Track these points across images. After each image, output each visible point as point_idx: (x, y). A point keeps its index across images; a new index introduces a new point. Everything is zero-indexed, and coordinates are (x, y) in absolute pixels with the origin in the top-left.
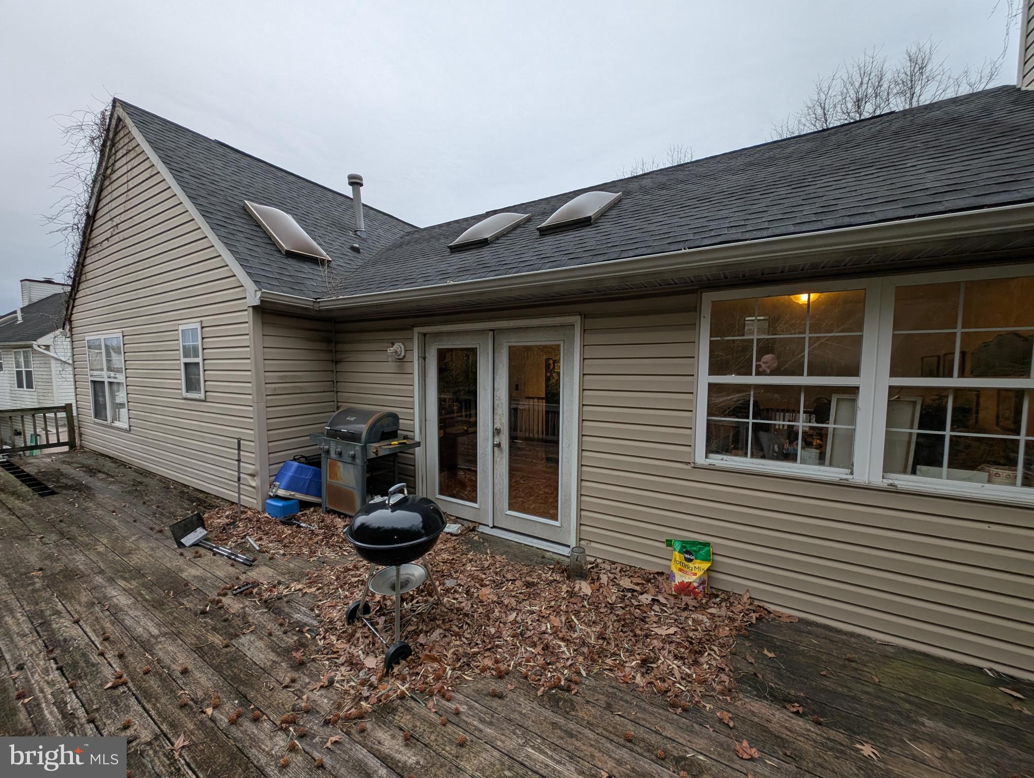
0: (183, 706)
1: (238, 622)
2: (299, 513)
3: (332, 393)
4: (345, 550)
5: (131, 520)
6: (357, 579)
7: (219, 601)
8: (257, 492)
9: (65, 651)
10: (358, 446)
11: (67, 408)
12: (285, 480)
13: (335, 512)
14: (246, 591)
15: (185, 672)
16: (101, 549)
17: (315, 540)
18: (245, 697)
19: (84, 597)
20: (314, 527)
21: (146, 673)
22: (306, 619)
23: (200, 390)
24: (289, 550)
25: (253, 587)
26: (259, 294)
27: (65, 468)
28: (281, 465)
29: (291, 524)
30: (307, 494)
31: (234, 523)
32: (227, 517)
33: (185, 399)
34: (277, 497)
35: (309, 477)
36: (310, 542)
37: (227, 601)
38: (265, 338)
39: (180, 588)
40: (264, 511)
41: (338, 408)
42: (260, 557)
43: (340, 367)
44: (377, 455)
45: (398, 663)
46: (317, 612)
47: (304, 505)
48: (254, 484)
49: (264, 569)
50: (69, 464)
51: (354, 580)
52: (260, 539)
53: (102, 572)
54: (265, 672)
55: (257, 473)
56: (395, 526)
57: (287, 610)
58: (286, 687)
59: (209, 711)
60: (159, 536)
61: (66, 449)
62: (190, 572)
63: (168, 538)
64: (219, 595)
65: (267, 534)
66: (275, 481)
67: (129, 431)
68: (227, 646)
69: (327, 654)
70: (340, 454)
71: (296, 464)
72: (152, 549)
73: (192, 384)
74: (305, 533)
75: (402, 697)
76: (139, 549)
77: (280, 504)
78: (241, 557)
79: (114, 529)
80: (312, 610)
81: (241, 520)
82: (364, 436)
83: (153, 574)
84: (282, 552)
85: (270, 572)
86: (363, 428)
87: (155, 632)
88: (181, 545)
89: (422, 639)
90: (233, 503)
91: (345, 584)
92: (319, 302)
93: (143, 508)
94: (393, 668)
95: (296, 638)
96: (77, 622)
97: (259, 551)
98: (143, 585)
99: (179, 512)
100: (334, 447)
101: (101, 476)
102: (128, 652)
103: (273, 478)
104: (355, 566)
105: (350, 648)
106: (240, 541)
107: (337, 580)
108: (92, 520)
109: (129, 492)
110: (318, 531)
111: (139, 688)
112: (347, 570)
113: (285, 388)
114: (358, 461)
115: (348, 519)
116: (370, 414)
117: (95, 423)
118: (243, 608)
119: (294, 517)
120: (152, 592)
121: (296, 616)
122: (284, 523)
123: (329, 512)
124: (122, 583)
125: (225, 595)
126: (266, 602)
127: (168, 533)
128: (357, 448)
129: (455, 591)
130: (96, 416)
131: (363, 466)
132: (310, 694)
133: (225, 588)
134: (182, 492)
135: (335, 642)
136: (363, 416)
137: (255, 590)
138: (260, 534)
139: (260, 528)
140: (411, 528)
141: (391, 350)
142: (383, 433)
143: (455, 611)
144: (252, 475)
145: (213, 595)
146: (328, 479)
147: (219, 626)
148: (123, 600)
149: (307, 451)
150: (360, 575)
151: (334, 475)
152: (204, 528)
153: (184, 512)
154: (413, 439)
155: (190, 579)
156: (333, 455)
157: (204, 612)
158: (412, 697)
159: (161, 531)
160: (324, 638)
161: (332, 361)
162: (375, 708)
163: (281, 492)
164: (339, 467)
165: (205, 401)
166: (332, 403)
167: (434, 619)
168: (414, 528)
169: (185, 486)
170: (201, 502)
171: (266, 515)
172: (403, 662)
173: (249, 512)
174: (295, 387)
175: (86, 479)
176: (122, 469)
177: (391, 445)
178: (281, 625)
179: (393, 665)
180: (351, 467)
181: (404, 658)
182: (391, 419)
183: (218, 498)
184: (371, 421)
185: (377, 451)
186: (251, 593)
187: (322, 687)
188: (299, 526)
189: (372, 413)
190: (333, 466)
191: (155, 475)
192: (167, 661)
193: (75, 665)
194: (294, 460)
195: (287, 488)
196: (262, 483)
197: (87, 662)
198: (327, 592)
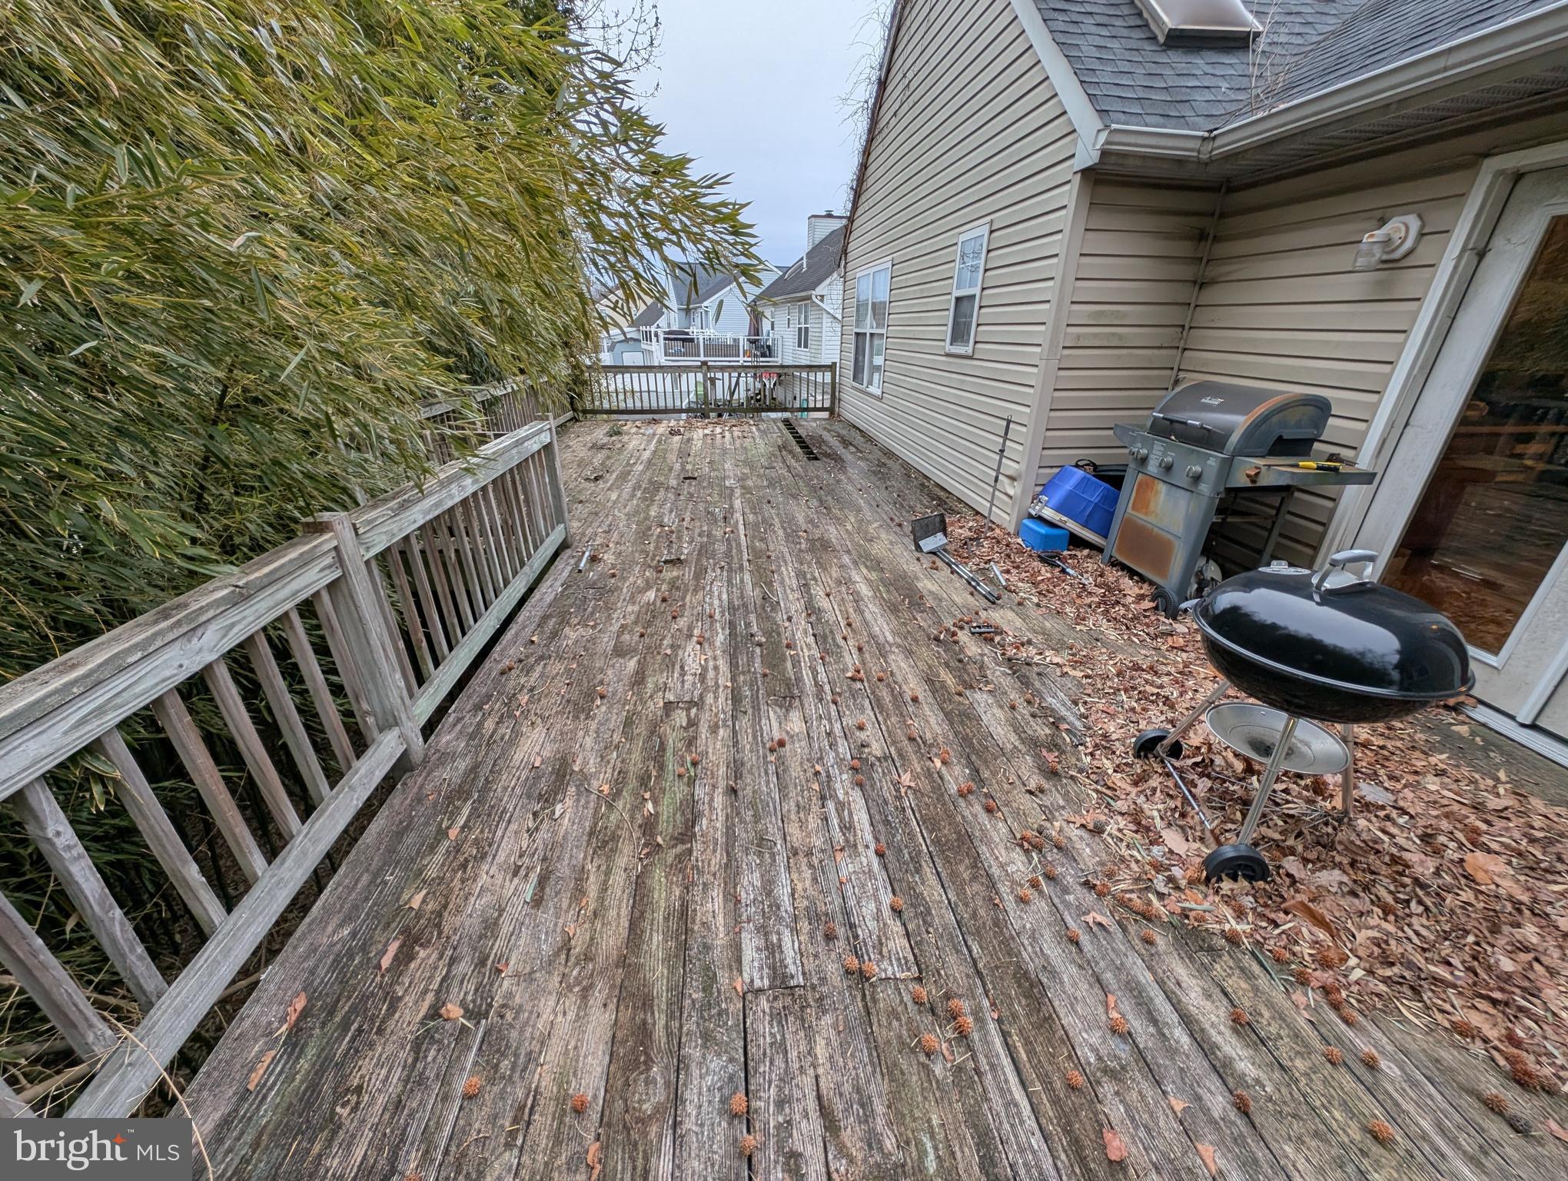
0: (911, 739)
1: (973, 669)
2: (1066, 553)
3: (1174, 351)
4: (1136, 635)
5: (874, 504)
6: (1156, 691)
7: (954, 634)
8: (1013, 505)
9: (819, 620)
10: (1213, 460)
11: (832, 367)
12: (1059, 495)
13: (1123, 567)
14: (987, 634)
15: (915, 700)
16: (849, 528)
17: (1088, 601)
18: (977, 771)
19: (835, 572)
20: (1088, 580)
21: (880, 680)
22: (1064, 712)
23: (968, 341)
24: (1045, 601)
25: (996, 633)
26: (1103, 137)
27: (826, 436)
28: (1057, 470)
29: (1053, 565)
30: (1085, 525)
31: (977, 539)
32: (970, 529)
33: (948, 355)
34: (1040, 519)
35: (1095, 499)
36: (1079, 601)
37: (963, 636)
38: (1090, 235)
39: (916, 600)
40: (1017, 534)
41: (1177, 382)
42: (1006, 596)
43: (1210, 295)
44: (1254, 482)
45: (1235, 879)
46: (1083, 710)
47: (1076, 541)
48: (1011, 492)
49: (1011, 615)
50: (829, 431)
51: (1149, 689)
52: (1008, 572)
53: (848, 552)
54: (1004, 754)
55: (1020, 475)
56: (1317, 636)
57: (1037, 684)
58: (1031, 792)
59: (938, 763)
60: (898, 529)
61: (825, 415)
62: (926, 585)
63: (905, 535)
64: (954, 625)
65: (1018, 567)
66: (1041, 493)
67: (880, 399)
68: (960, 694)
69: (1096, 782)
70: (1168, 468)
71: (1080, 473)
72: (891, 543)
73: (959, 333)
74: (1072, 585)
75: (1233, 939)
76: (879, 538)
77: (1043, 530)
78: (984, 588)
79: (859, 510)
80: (1075, 703)
81: (986, 538)
82: (1234, 438)
83: (891, 572)
84: (1035, 600)
85: (1019, 622)
86: (1239, 422)
87: (890, 638)
88: (918, 548)
89: (1291, 864)
90: (978, 513)
91: (1134, 688)
92: (1215, 138)
93: (885, 493)
94: (1220, 879)
95: (1048, 731)
96: (828, 595)
97: (1006, 588)
98: (881, 580)
99: (919, 507)
100: (1158, 453)
101: (853, 449)
102: (866, 648)
103: (1040, 489)
104: (1151, 668)
105: (1138, 795)
106: (982, 565)
107: (1118, 675)
108: (843, 494)
109: (874, 473)
110: (1091, 588)
111: (873, 693)
112: (1137, 667)
113: (1096, 335)
114: (1205, 488)
115: (1146, 586)
116: (1256, 397)
117: (853, 388)
118: (982, 655)
119: (1058, 556)
120: (888, 591)
121: (1050, 699)
122: (1042, 560)
123: (1114, 564)
124: (865, 571)
125: (962, 628)
126: (1010, 660)
127: (908, 528)
128: (1212, 462)
129: (1388, 818)
130: (854, 379)
131: (1212, 499)
132: (1064, 824)
133: (961, 620)
134: (923, 485)
135: (1110, 771)
136: (1237, 399)
137: (997, 639)
138: (1008, 566)
139: (1008, 556)
140: (1362, 654)
141: (1373, 237)
142: (1280, 438)
143: (1387, 859)
144: (1012, 479)
145: (949, 623)
146: (1129, 510)
147: (952, 664)
148: (864, 590)
149: (1101, 457)
150: (1161, 687)
151: (1142, 504)
152: (946, 535)
153: (926, 510)
154: (1352, 464)
155: (925, 592)
156: (1153, 467)
157: (937, 639)
158: (1253, 953)
159: (900, 525)
160: (1092, 754)
161: (1195, 282)
162: (1175, 920)
163: (1048, 513)
164: (1157, 493)
165: (971, 358)
166: (1168, 372)
167: (1330, 846)
168: (1369, 658)
169: (926, 477)
170: (942, 502)
171: (1019, 541)
172: (1244, 883)
173: (997, 531)
174: (1113, 334)
175: (840, 450)
176: (868, 446)
177: (1297, 466)
178: (1029, 702)
179: (1224, 876)
180: (1182, 498)
181: (1250, 879)
182: (1310, 410)
183: (960, 501)
184: (1260, 410)
185: (1257, 474)
186: (992, 640)
187: (1083, 826)
188: (1063, 571)
189: (1261, 396)
190: (1145, 488)
191: (898, 458)
192: (899, 679)
193: (825, 637)
194: (1077, 466)
195: (1058, 509)
196: (1024, 491)
197: (834, 639)
198: (1100, 686)
